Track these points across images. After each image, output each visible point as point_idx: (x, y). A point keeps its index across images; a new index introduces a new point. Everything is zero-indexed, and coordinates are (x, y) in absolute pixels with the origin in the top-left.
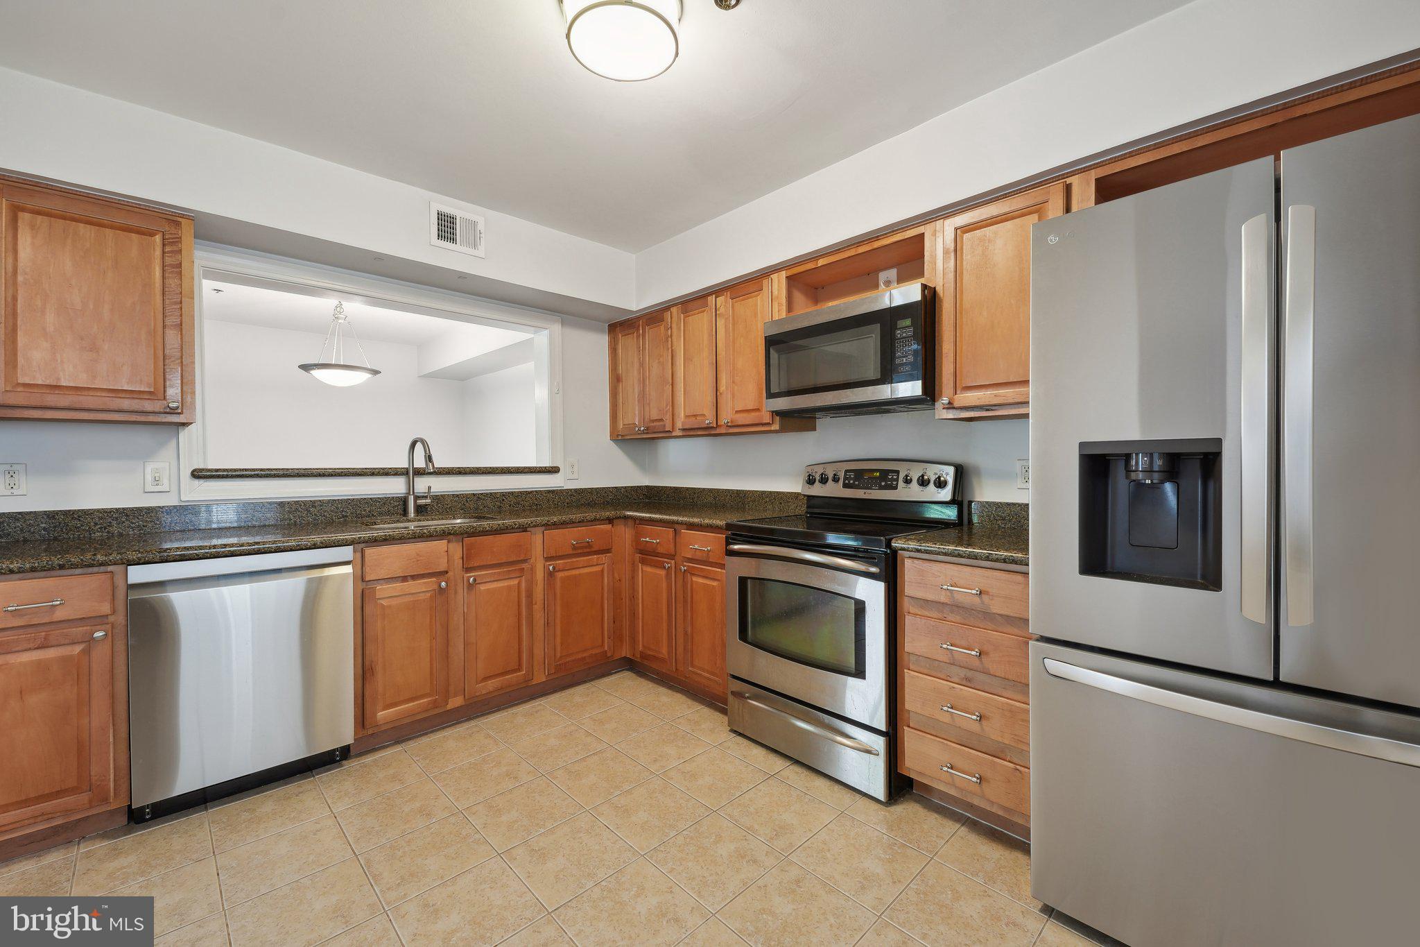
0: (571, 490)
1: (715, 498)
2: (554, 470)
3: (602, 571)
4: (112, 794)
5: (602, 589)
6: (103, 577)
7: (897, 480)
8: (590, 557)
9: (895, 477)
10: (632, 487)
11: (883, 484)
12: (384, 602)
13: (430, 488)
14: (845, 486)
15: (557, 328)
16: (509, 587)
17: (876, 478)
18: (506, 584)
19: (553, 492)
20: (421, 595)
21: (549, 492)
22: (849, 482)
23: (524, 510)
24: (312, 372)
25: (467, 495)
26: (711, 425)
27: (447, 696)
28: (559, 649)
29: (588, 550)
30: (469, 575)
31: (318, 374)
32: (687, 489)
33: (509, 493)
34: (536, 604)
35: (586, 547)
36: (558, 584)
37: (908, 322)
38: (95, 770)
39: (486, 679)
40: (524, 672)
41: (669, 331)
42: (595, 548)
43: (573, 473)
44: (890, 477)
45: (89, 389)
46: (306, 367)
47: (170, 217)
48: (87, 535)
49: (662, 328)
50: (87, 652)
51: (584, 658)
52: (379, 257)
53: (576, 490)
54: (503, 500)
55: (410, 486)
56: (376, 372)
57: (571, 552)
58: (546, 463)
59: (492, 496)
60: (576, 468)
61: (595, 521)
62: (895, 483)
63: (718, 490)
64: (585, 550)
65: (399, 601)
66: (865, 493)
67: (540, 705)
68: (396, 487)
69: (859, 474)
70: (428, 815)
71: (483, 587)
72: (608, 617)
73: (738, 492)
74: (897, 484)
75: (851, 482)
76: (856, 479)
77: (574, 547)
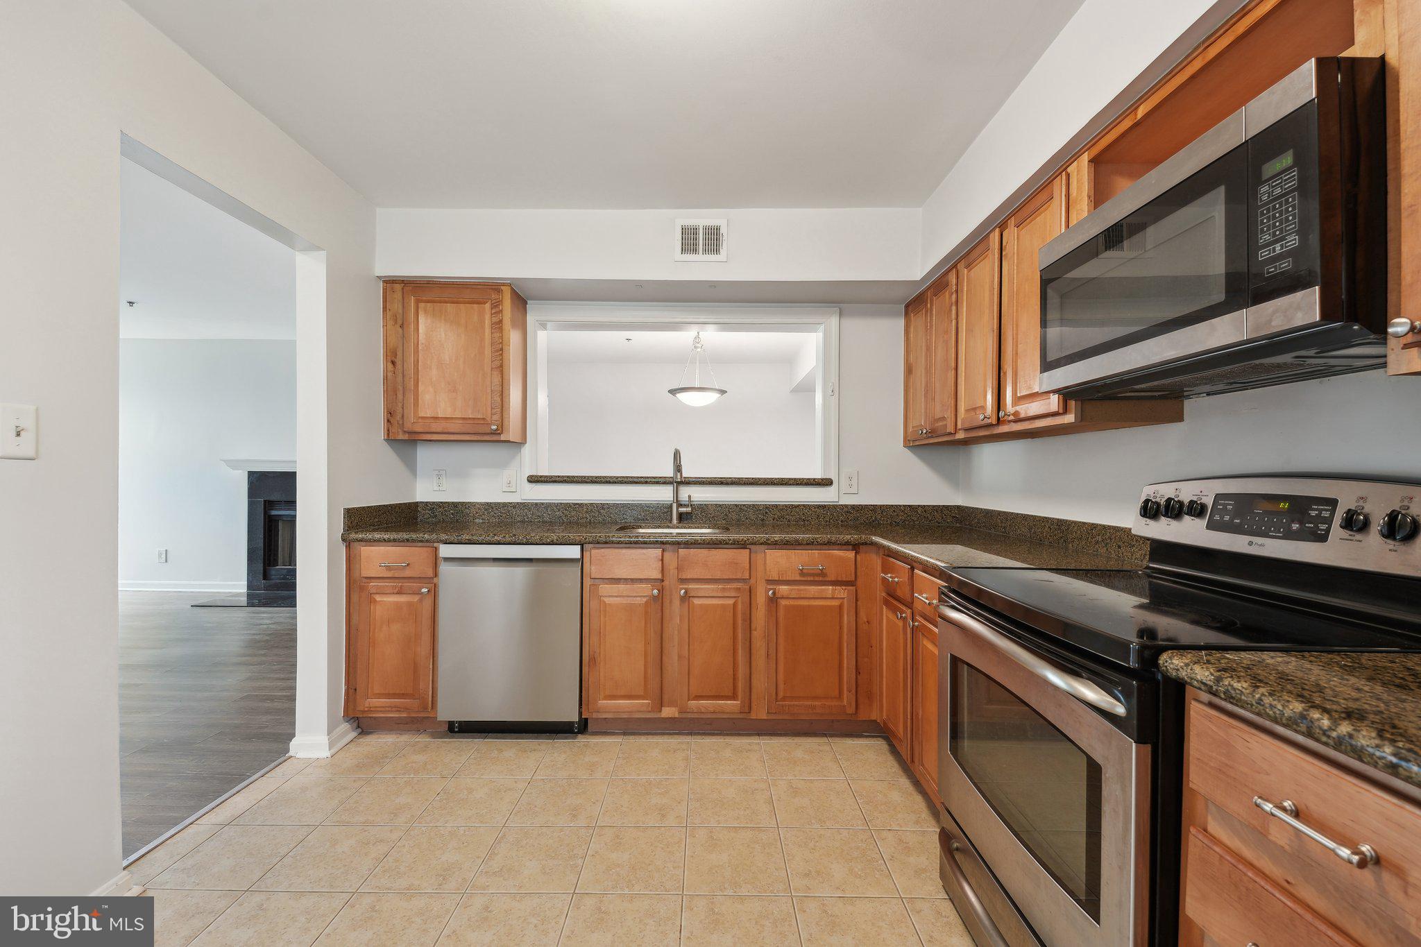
0: (846, 506)
1: (1030, 529)
2: (827, 483)
3: (841, 607)
4: (430, 706)
5: (841, 628)
6: (429, 549)
7: (1329, 522)
8: (823, 587)
9: (1326, 514)
10: (934, 506)
11: (1295, 526)
12: (607, 600)
13: (690, 497)
14: (1211, 526)
15: (834, 321)
16: (723, 606)
17: (1279, 513)
18: (720, 603)
19: (824, 507)
20: (638, 599)
21: (819, 506)
22: (1222, 517)
23: (789, 526)
24: (678, 395)
25: (729, 505)
26: (989, 421)
27: (661, 704)
28: (781, 686)
29: (821, 579)
30: (681, 586)
31: (681, 396)
32: (999, 513)
33: (773, 505)
34: (756, 630)
35: (818, 575)
36: (781, 613)
37: (1287, 160)
38: (422, 686)
39: (698, 697)
40: (739, 702)
41: (954, 296)
42: (831, 577)
43: (851, 486)
44: (1313, 513)
45: (452, 418)
46: (673, 392)
47: (494, 287)
48: (472, 519)
49: (947, 293)
50: (421, 601)
51: (814, 707)
52: (639, 284)
53: (853, 507)
54: (766, 513)
55: (676, 493)
56: (723, 392)
57: (798, 578)
58: (818, 475)
59: (754, 507)
60: (854, 481)
61: (829, 544)
62: (1324, 527)
63: (1034, 517)
64: (817, 579)
65: (618, 600)
66: (1251, 543)
67: (759, 744)
68: (663, 494)
69: (1245, 502)
70: (574, 816)
71: (697, 601)
72: (848, 664)
73: (1060, 523)
74: (1328, 531)
75: (1227, 518)
76: (1237, 513)
77: (802, 573)
